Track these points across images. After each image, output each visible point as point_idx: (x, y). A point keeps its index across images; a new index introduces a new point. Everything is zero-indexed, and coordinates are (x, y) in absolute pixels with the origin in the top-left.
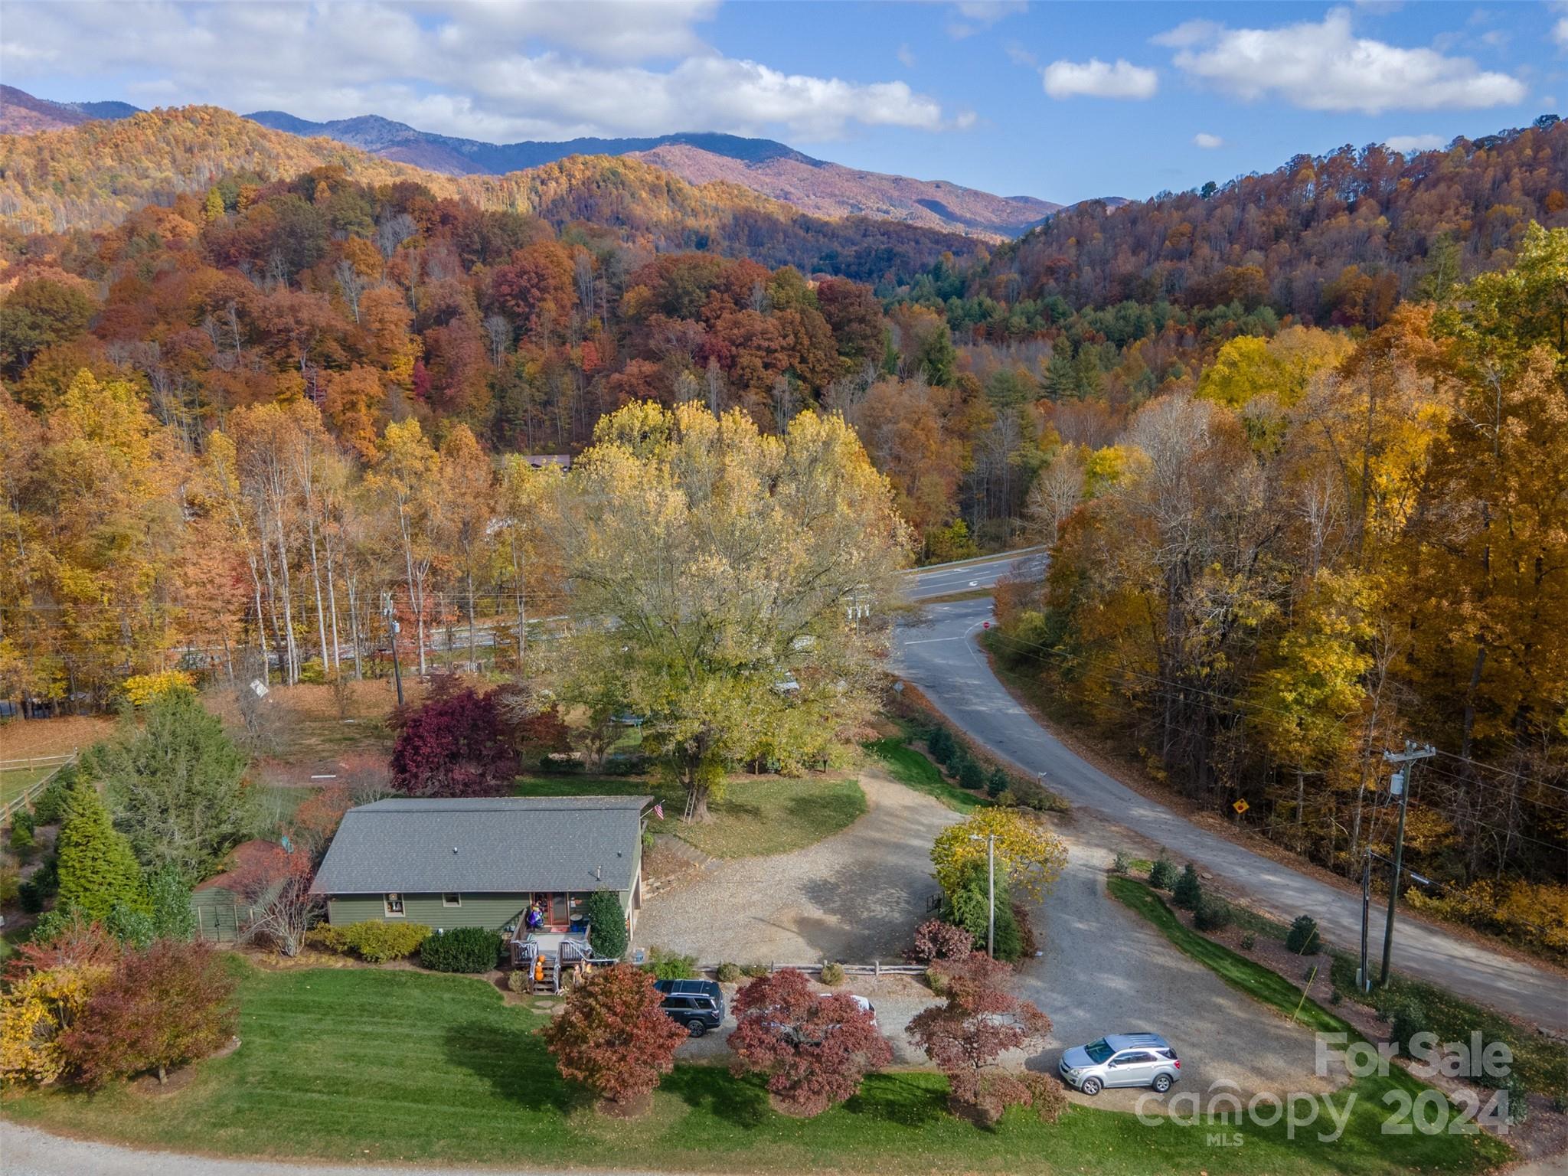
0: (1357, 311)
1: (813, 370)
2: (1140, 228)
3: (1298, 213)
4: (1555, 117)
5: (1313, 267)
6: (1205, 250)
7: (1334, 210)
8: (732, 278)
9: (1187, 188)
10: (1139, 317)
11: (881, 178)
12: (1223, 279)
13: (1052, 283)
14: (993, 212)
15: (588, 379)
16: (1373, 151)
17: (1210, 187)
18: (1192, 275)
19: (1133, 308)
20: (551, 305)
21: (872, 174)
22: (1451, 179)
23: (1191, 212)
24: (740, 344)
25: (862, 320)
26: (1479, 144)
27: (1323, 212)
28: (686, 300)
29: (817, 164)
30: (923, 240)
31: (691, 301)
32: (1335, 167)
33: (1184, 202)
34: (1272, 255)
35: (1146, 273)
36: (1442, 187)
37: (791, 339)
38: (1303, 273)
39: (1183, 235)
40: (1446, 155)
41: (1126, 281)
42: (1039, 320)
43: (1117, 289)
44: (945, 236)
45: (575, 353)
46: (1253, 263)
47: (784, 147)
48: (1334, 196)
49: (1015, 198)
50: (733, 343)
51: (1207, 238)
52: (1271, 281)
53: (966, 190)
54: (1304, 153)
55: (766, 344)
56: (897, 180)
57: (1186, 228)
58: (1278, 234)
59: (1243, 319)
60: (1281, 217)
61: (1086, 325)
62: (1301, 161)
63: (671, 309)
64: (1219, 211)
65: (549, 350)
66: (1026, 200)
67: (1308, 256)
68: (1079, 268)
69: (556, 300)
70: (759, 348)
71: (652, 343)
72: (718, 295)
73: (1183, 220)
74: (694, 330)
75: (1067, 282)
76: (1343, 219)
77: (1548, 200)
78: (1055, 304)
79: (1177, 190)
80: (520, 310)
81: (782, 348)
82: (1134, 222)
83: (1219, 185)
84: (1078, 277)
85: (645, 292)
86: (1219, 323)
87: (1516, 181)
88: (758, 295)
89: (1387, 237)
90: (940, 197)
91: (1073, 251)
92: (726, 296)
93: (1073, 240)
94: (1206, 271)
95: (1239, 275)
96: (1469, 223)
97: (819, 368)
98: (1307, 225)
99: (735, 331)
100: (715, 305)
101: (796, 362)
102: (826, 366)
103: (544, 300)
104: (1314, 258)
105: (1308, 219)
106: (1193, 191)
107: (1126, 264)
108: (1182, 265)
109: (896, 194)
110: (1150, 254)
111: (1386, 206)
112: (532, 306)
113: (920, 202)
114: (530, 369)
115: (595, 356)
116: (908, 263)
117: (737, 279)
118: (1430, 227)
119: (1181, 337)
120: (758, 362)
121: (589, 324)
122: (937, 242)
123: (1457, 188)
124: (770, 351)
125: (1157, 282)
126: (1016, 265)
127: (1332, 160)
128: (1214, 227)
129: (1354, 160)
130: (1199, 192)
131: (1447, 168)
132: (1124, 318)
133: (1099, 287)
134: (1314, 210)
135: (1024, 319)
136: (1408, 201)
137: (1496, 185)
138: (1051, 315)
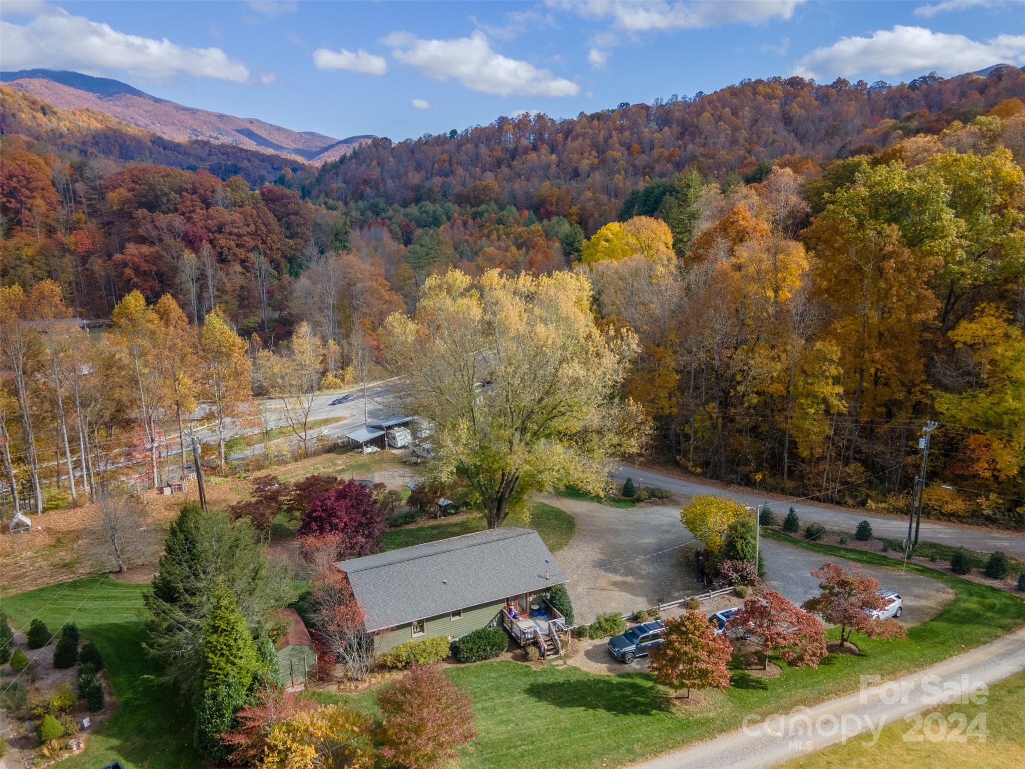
0: (554, 208)
1: (271, 249)
2: (418, 156)
3: (507, 150)
4: (628, 104)
5: (524, 183)
6: (460, 171)
7: (526, 151)
8: (197, 184)
9: (442, 133)
10: (434, 212)
11: (210, 114)
12: (475, 189)
13: (368, 190)
14: (292, 141)
15: (84, 259)
16: (540, 117)
17: (454, 132)
18: (455, 185)
19: (429, 206)
20: (39, 202)
21: (202, 111)
22: (584, 135)
23: (446, 147)
24: (216, 231)
25: (297, 213)
26: (593, 117)
27: (521, 151)
28: (164, 199)
29: (157, 100)
30: (253, 159)
31: (168, 200)
32: (522, 124)
33: (440, 141)
34: (500, 175)
35: (428, 184)
36: (580, 140)
37: (253, 227)
38: (519, 186)
39: (444, 161)
40: (578, 122)
41: (416, 189)
42: (369, 213)
43: (411, 194)
44: (268, 157)
45: (69, 239)
46: (489, 179)
47: (129, 86)
48: (524, 142)
49: (305, 133)
50: (209, 230)
51: (460, 163)
52: (503, 190)
53: (271, 126)
54: (504, 115)
55: (236, 230)
56: (221, 116)
57: (445, 157)
58: (498, 163)
59: (501, 213)
60: (498, 153)
61: (402, 217)
62: (503, 121)
63: (152, 206)
64: (464, 148)
65: (41, 239)
66: (312, 134)
67: (519, 176)
68: (383, 180)
69: (43, 197)
70: (230, 234)
71: (141, 231)
72: (189, 196)
73: (443, 152)
74: (178, 221)
75: (377, 189)
76: (534, 155)
77: (632, 149)
78: (377, 203)
79: (435, 134)
80: (12, 206)
81: (248, 233)
82: (412, 152)
83: (459, 132)
84: (385, 186)
85: (123, 192)
86: (485, 215)
87: (615, 138)
88: (219, 196)
89: (557, 166)
90: (254, 129)
91: (378, 169)
92: (194, 197)
93: (375, 163)
94: (464, 184)
95: (485, 187)
96: (597, 160)
97: (275, 247)
98: (513, 158)
99: (210, 222)
100: (188, 203)
101: (259, 243)
102: (279, 245)
103: (33, 197)
104: (523, 177)
105: (514, 154)
106: (445, 134)
107: (415, 178)
108: (448, 179)
109: (222, 126)
110: (427, 172)
111: (553, 149)
112: (21, 202)
113: (238, 131)
114: (28, 252)
115: (87, 242)
116: (249, 175)
117: (201, 185)
118: (579, 161)
119: (465, 223)
120: (233, 243)
121: (75, 216)
122: (263, 161)
123: (588, 141)
124: (239, 236)
125: (436, 190)
126: (340, 177)
127: (520, 121)
128: (463, 158)
129: (530, 121)
130: (448, 135)
131: (578, 129)
132: (425, 212)
133: (399, 193)
134: (516, 149)
135: (359, 213)
136: (564, 146)
137: (606, 140)
138: (376, 210)
